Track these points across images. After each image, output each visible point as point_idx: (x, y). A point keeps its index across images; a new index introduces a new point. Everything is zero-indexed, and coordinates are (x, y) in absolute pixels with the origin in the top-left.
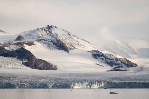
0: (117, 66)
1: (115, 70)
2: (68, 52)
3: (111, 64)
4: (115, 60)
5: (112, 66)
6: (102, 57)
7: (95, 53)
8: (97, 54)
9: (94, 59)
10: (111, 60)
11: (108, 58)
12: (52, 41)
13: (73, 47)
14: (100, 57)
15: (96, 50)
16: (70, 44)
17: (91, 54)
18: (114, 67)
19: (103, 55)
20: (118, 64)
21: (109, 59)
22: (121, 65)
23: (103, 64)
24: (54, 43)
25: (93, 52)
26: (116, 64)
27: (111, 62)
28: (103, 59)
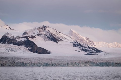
0: (90, 52)
1: (89, 54)
2: (57, 43)
3: (85, 51)
4: (88, 48)
5: (86, 52)
6: (80, 46)
7: (75, 43)
8: (76, 44)
9: (74, 47)
10: (85, 48)
11: (83, 47)
12: (47, 36)
13: (60, 39)
14: (78, 46)
15: (76, 41)
16: (58, 38)
17: (72, 44)
18: (88, 52)
19: (80, 45)
20: (90, 51)
21: (84, 47)
22: (92, 51)
23: (80, 51)
24: (48, 37)
25: (73, 43)
26: (89, 51)
27: (86, 50)
28: (80, 48)
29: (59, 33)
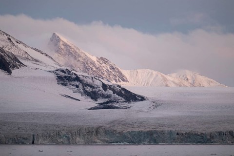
0: (107, 100)
1: (105, 106)
2: (10, 72)
3: (94, 96)
4: (101, 88)
5: (96, 100)
6: (77, 83)
7: (62, 74)
8: (65, 77)
9: (60, 86)
10: (93, 87)
11: (87, 85)
13: (19, 62)
14: (73, 83)
15: (64, 68)
16: (13, 57)
17: (53, 76)
18: (101, 101)
19: (77, 79)
20: (108, 96)
21: (91, 86)
22: (115, 98)
23: (78, 96)
25: (58, 72)
26: (103, 96)
27: (94, 93)
28: (77, 86)
29: (16, 43)
